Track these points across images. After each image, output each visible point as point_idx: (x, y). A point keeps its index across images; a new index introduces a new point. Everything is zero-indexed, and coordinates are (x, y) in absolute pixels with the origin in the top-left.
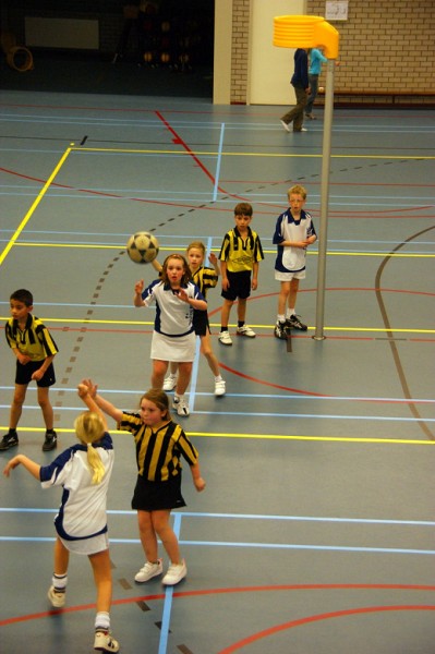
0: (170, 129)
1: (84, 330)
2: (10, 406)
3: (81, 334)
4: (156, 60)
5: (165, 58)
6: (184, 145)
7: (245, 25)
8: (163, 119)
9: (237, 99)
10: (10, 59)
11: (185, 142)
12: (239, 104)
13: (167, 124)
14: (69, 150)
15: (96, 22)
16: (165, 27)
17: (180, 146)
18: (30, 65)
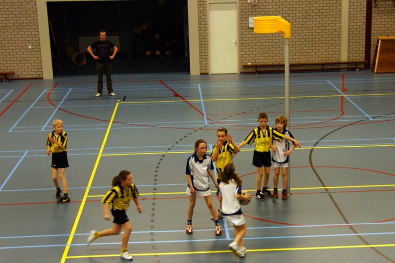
0: (170, 89)
1: (154, 199)
2: (121, 243)
3: (154, 201)
4: (153, 54)
5: (158, 53)
6: (181, 97)
7: (206, 32)
8: (165, 85)
9: (203, 71)
10: (74, 59)
11: (181, 96)
12: (205, 74)
13: (168, 87)
14: (118, 104)
15: (118, 37)
16: (157, 36)
17: (179, 98)
18: (85, 62)
